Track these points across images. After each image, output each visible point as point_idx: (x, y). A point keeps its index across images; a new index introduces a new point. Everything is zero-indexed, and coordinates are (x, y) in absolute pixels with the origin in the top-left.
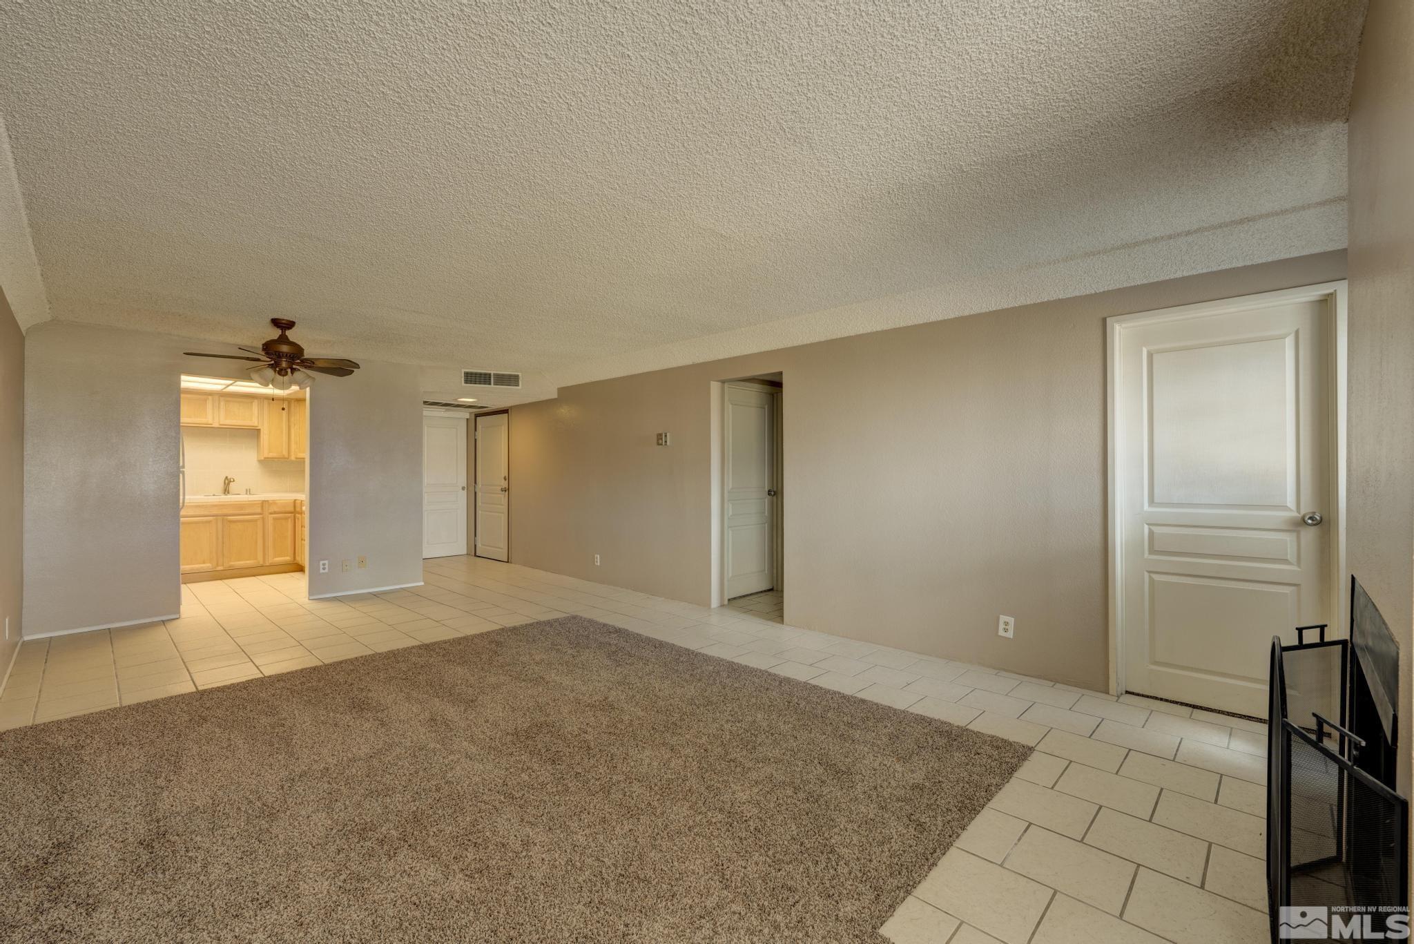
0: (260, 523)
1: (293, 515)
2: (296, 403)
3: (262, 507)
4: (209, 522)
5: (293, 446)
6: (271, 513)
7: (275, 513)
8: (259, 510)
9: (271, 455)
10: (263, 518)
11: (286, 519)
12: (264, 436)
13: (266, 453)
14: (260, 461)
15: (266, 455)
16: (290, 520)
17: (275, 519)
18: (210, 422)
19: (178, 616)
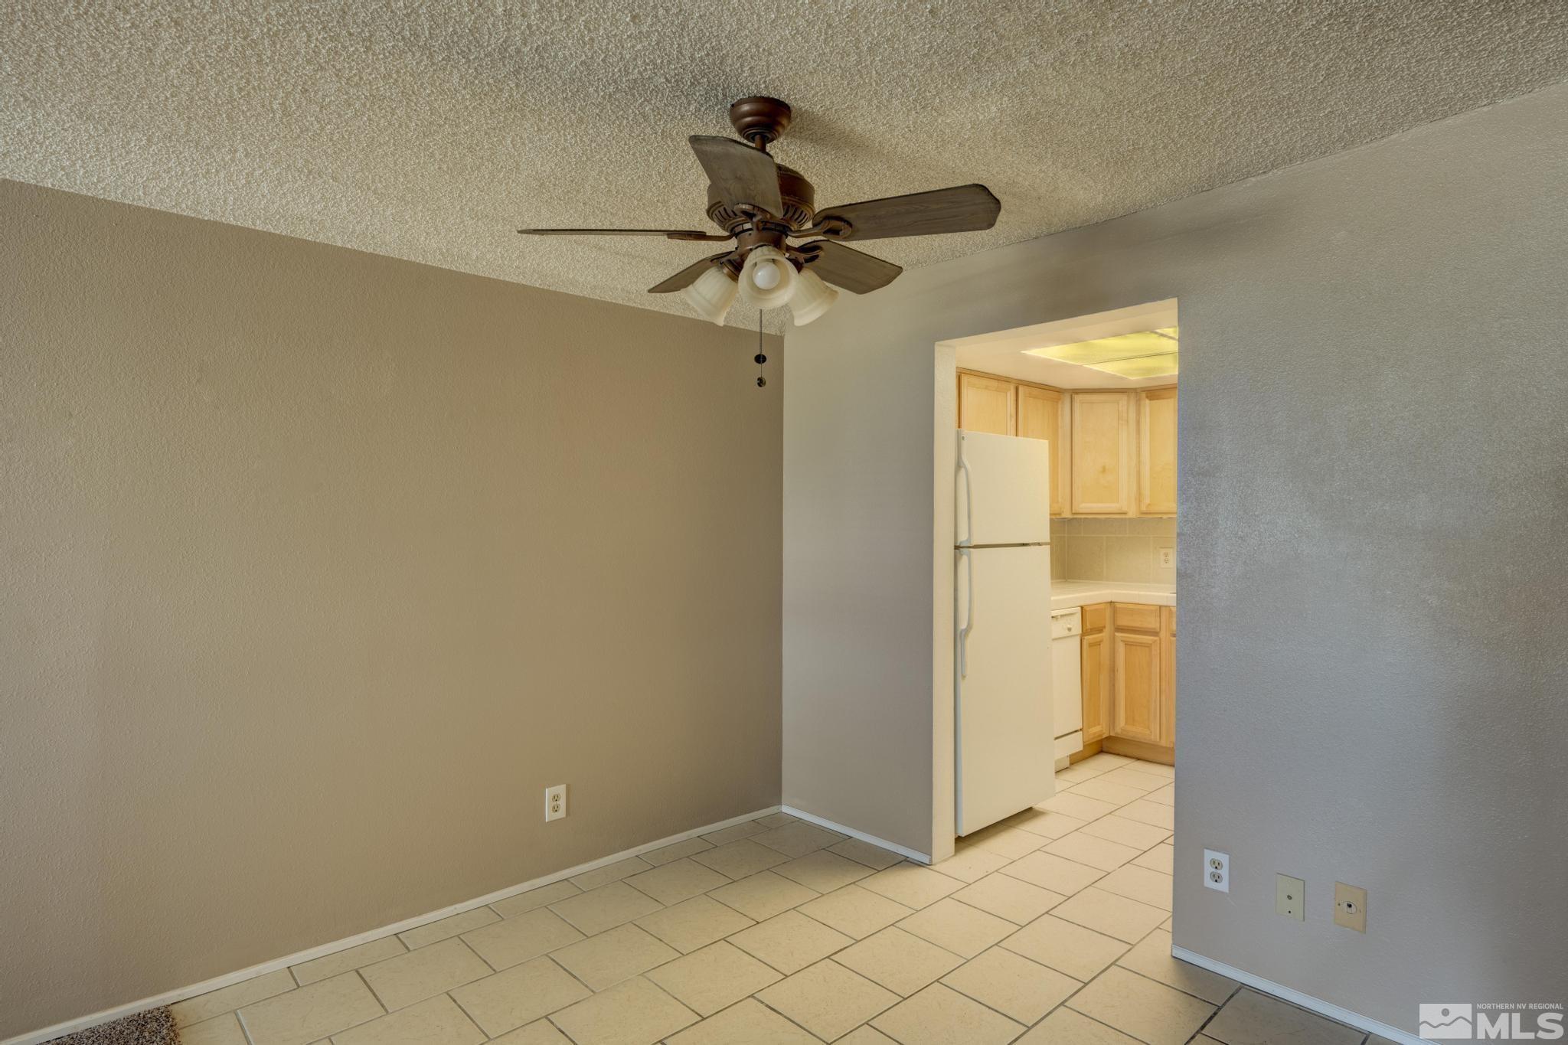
19: (925, 859)
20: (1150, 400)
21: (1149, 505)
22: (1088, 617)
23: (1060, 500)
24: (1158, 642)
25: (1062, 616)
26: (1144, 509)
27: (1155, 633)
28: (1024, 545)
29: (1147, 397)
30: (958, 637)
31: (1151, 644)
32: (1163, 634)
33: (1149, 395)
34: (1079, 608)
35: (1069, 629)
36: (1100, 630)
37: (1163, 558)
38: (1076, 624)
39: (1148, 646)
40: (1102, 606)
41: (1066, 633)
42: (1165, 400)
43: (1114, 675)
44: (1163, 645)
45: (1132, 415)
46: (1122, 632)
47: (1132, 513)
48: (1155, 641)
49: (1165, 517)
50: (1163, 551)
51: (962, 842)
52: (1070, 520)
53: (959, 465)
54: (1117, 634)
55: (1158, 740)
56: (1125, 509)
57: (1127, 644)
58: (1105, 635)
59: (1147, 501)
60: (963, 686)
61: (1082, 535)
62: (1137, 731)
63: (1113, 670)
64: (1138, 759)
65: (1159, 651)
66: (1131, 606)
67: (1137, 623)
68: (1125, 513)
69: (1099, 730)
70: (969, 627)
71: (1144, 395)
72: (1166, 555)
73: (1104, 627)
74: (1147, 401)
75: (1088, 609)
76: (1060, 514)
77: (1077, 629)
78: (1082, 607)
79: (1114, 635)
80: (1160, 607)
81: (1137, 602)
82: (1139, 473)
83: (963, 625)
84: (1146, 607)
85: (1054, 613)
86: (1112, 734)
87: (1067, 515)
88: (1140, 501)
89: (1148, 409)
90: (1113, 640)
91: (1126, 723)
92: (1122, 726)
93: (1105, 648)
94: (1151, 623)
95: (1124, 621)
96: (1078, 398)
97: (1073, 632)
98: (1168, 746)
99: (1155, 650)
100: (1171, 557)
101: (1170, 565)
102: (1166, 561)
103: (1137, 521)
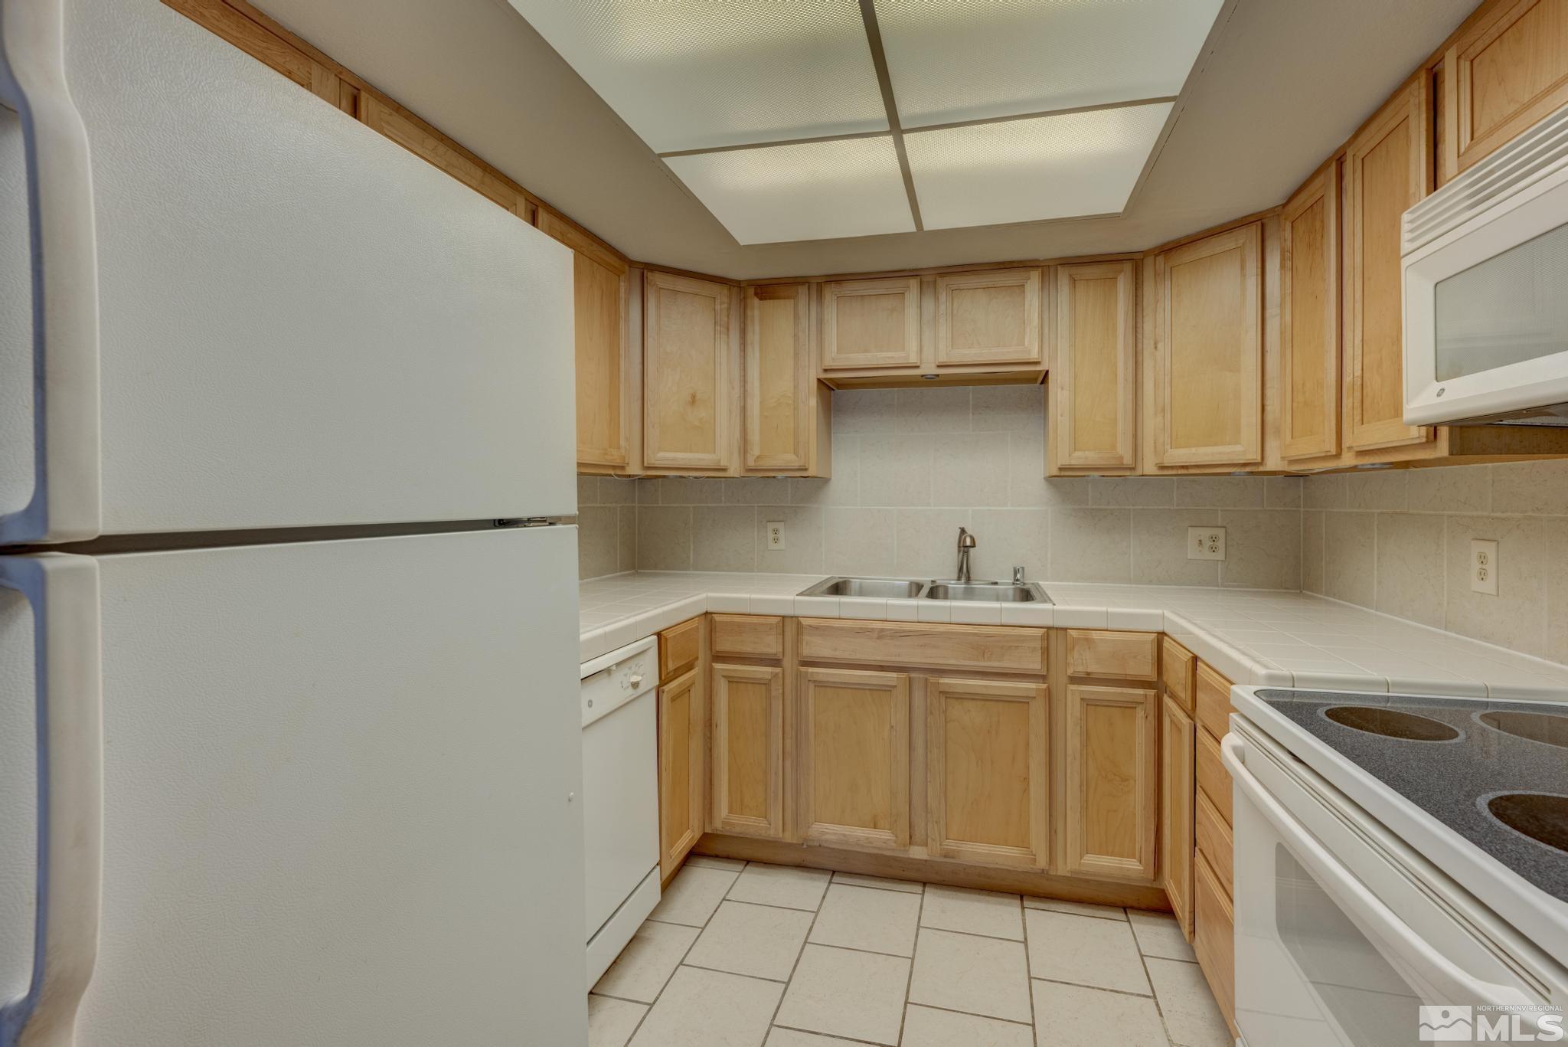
0: (1038, 710)
1: (1151, 693)
2: (1160, 259)
3: (1046, 652)
4: (888, 689)
5: (1150, 423)
6: (1074, 680)
7: (1087, 679)
8: (1035, 664)
9: (1079, 458)
10: (1049, 694)
11: (1130, 706)
12: (1059, 394)
13: (1065, 456)
14: (1051, 479)
15: (1064, 460)
16: (1140, 713)
17: (1088, 703)
18: (913, 359)
20: (761, 299)
21: (758, 457)
22: (670, 647)
23: (623, 443)
24: (781, 675)
25: (618, 664)
26: (751, 463)
27: (775, 662)
28: (502, 523)
29: (756, 294)
31: (770, 680)
32: (787, 662)
33: (759, 291)
34: (655, 637)
35: (635, 685)
36: (689, 667)
37: (771, 535)
38: (647, 673)
39: (767, 684)
40: (694, 624)
41: (630, 693)
42: (782, 302)
43: (711, 732)
44: (788, 681)
45: (735, 321)
46: (724, 662)
47: (735, 470)
48: (776, 675)
49: (780, 475)
50: (771, 526)
52: (642, 479)
54: (718, 666)
55: (781, 835)
56: (724, 463)
57: (733, 681)
58: (695, 676)
59: (755, 451)
61: (660, 505)
62: (748, 824)
63: (710, 724)
64: (748, 862)
65: (781, 691)
66: (737, 619)
67: (748, 647)
68: (724, 470)
71: (751, 292)
72: (776, 532)
73: (697, 658)
74: (756, 301)
75: (669, 634)
76: (623, 468)
77: (651, 678)
78: (659, 634)
79: (711, 669)
80: (784, 617)
81: (747, 611)
82: (744, 410)
84: (762, 620)
85: (587, 669)
86: (708, 830)
87: (634, 469)
88: (745, 452)
89: (757, 314)
90: (710, 674)
91: (730, 812)
92: (724, 818)
93: (697, 695)
94: (770, 645)
95: (725, 645)
96: (652, 279)
97: (642, 689)
98: (795, 842)
99: (776, 691)
100: (781, 535)
101: (781, 545)
102: (776, 541)
103: (741, 482)
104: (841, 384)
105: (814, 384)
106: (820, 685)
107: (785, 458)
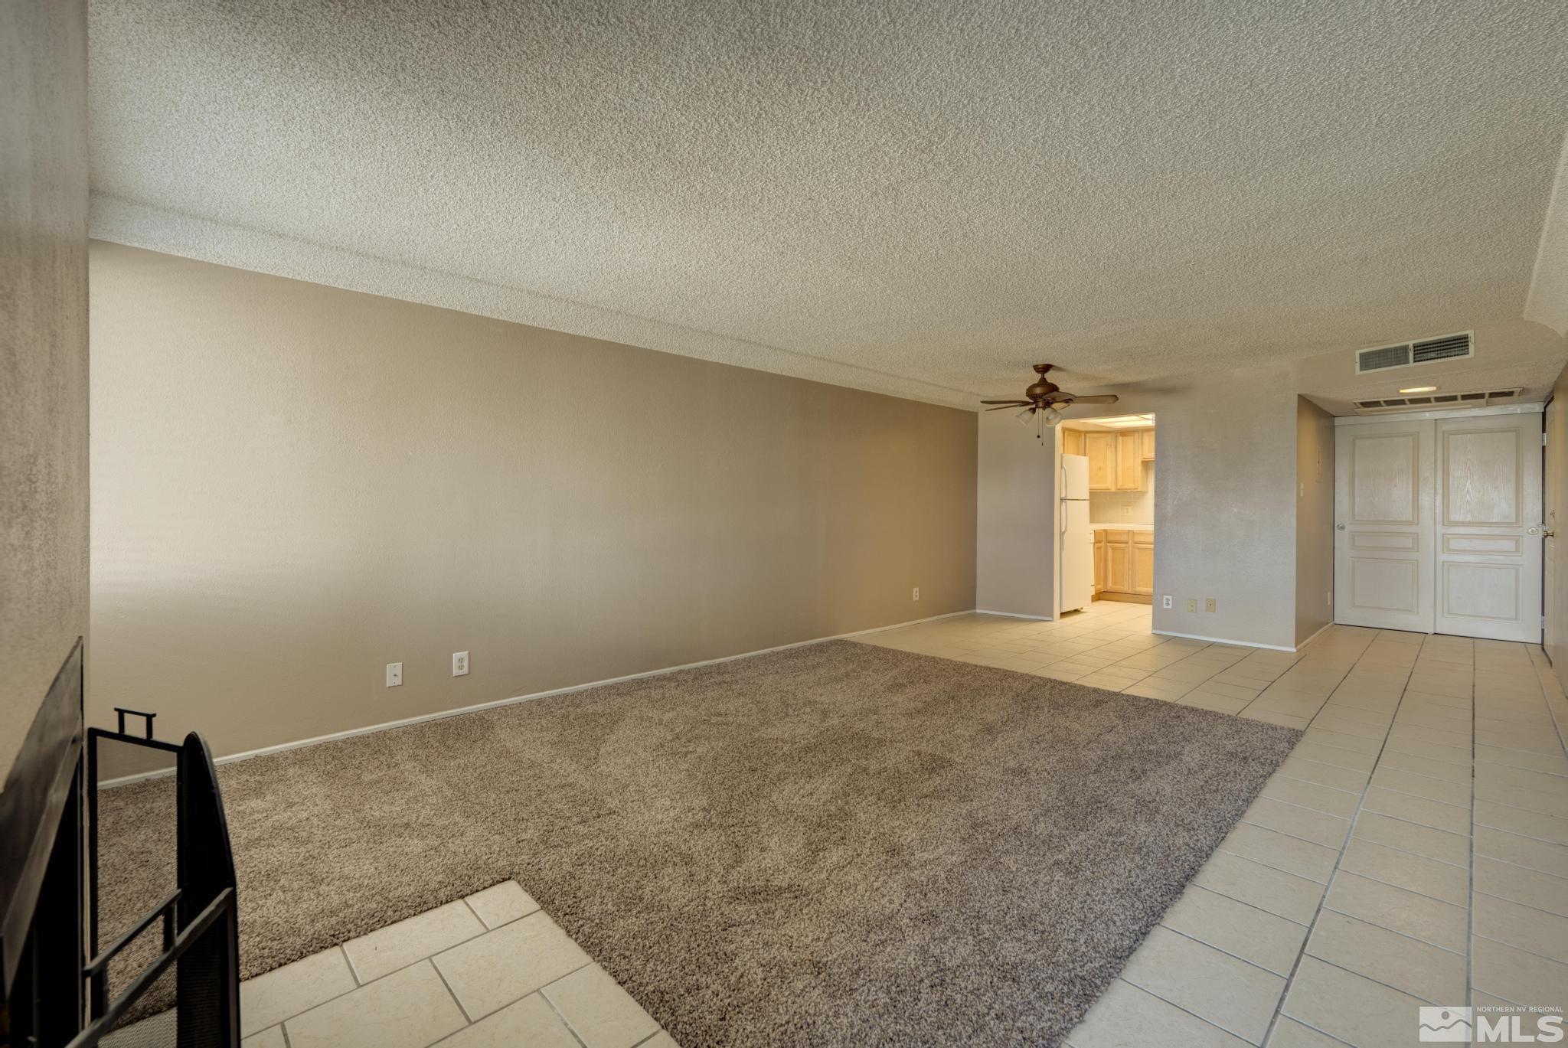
19: (1051, 619)
20: (1122, 436)
21: (1120, 485)
24: (1128, 547)
26: (1119, 487)
27: (1126, 543)
28: (1082, 500)
30: (1062, 534)
32: (1130, 544)
36: (1101, 542)
37: (1125, 511)
39: (1123, 549)
40: (1104, 531)
43: (1107, 563)
45: (1113, 444)
47: (1113, 489)
48: (1126, 546)
49: (1128, 491)
50: (1126, 507)
51: (1063, 615)
53: (1062, 467)
54: (1108, 544)
55: (1127, 591)
56: (1109, 487)
57: (1113, 548)
58: (1102, 544)
59: (1120, 483)
60: (1063, 555)
61: (1099, 498)
62: (1117, 588)
63: (1106, 561)
64: (1116, 601)
65: (1128, 551)
66: (1114, 530)
67: (1118, 538)
68: (1109, 489)
69: (1101, 587)
70: (1065, 532)
71: (1119, 434)
72: (1127, 509)
73: (1103, 541)
74: (1121, 438)
75: (1098, 532)
76: (1092, 489)
77: (1093, 541)
78: (1094, 530)
80: (1129, 531)
82: (1116, 471)
83: (1063, 530)
84: (1122, 531)
85: (1088, 533)
86: (1107, 589)
88: (1117, 483)
89: (1121, 441)
90: (1106, 546)
91: (1113, 584)
92: (1110, 586)
93: (1103, 550)
94: (1124, 538)
95: (1111, 538)
96: (1088, 435)
98: (1132, 593)
99: (1126, 550)
100: (1130, 510)
101: (1130, 514)
102: (1128, 512)
103: (1115, 493)
104: (1147, 462)
105: (1140, 462)
106: (1139, 549)
107: (1130, 485)
